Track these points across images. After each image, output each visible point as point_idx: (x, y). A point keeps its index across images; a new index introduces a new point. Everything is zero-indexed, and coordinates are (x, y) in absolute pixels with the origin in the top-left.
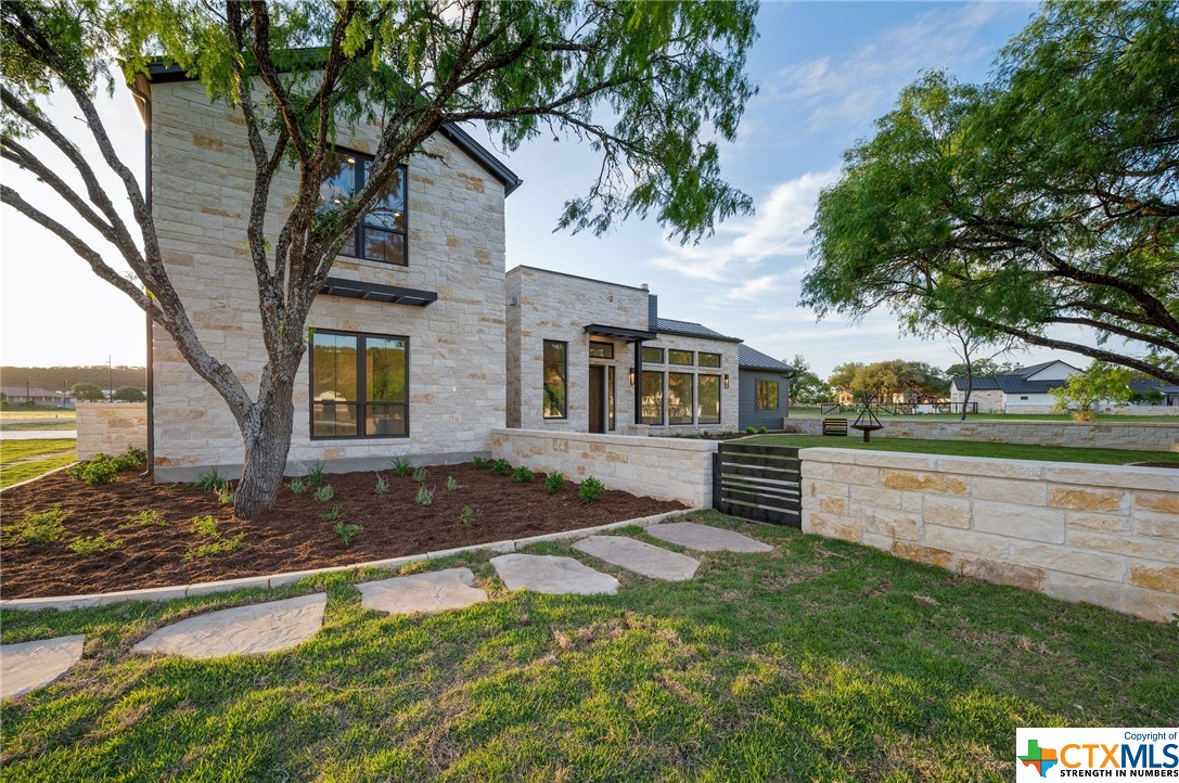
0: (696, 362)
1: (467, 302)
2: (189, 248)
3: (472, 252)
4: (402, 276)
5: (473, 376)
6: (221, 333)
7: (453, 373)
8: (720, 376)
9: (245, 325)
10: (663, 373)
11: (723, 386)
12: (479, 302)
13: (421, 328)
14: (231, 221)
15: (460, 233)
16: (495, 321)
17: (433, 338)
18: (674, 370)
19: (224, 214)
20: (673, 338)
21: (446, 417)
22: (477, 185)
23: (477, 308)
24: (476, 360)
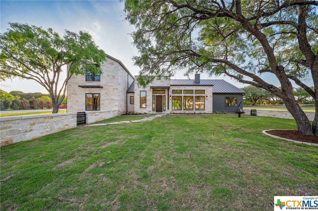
0: (194, 93)
1: (110, 86)
2: (71, 83)
3: (112, 76)
4: (99, 83)
5: (112, 100)
6: (74, 95)
7: (108, 99)
8: (204, 96)
9: (77, 94)
10: (182, 96)
11: (205, 99)
12: (113, 86)
13: (102, 92)
14: (76, 79)
15: (109, 74)
16: (116, 89)
17: (104, 93)
18: (185, 95)
19: (75, 78)
20: (185, 87)
21: (107, 107)
22: (113, 64)
23: (112, 87)
24: (112, 97)
